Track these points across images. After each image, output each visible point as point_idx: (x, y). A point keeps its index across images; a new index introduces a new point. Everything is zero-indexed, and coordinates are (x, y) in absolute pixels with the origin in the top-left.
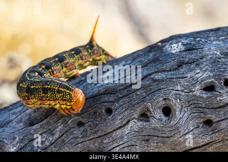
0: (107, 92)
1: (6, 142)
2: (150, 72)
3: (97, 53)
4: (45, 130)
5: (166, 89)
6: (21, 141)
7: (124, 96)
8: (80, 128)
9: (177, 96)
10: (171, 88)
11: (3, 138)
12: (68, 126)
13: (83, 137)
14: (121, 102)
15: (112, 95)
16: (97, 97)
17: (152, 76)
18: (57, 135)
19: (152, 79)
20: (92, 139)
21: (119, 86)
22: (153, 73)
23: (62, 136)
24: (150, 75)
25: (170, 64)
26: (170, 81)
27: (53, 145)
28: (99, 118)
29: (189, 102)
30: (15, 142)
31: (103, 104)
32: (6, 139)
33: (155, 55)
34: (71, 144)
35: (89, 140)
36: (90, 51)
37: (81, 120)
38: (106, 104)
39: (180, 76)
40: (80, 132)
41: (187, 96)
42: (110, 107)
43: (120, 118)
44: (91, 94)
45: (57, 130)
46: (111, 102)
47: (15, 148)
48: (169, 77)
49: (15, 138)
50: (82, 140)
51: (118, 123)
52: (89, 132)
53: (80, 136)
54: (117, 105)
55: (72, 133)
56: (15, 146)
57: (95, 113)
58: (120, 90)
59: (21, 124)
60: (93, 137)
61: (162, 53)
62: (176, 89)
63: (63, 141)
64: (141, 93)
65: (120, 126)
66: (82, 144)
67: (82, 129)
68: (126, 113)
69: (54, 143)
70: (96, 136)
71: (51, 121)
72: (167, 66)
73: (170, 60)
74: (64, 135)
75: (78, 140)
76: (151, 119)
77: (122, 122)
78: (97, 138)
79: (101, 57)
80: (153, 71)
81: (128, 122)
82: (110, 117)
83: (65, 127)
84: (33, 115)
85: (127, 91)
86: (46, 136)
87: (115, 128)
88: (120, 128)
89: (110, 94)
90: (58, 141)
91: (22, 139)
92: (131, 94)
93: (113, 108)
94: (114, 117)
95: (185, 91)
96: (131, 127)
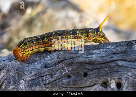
0: (89, 63)
1: (26, 73)
2: (118, 59)
3: (99, 36)
4: (49, 73)
5: (122, 72)
6: (35, 75)
7: (97, 69)
8: (68, 79)
9: (127, 79)
10: (125, 73)
11: (25, 71)
12: (62, 75)
13: (67, 85)
14: (94, 72)
15: (91, 66)
16: (83, 64)
17: (117, 62)
18: (54, 79)
19: (117, 63)
20: (71, 88)
21: (97, 62)
22: (119, 60)
23: (56, 80)
24: (117, 60)
25: (131, 57)
26: (126, 68)
27: (50, 84)
28: (79, 77)
29: (133, 84)
30: (31, 75)
31: (84, 69)
32: (27, 71)
33: (127, 49)
34: (60, 87)
35: (70, 88)
36: (96, 33)
37: (70, 74)
38: (86, 70)
39: (133, 67)
40: (66, 81)
41: (133, 80)
42: (87, 72)
43: (90, 81)
44: (81, 61)
45: (56, 75)
46: (88, 70)
47: (30, 78)
48: (127, 65)
49: (31, 73)
50: (66, 86)
51: (88, 83)
52: (71, 83)
53: (65, 84)
54: (91, 73)
55: (62, 80)
56: (30, 77)
57: (78, 73)
58: (97, 64)
59: (40, 65)
60: (72, 87)
61: (131, 49)
62: (128, 74)
63: (56, 83)
64: (107, 70)
65: (89, 85)
66: (66, 88)
67: (68, 80)
68: (94, 79)
69: (51, 83)
70: (74, 87)
71: (54, 69)
72: (129, 58)
73: (133, 55)
74: (58, 80)
75: (64, 86)
76: (108, 87)
77: (91, 84)
78: (74, 88)
79: (101, 39)
80: (120, 59)
81: (94, 85)
82: (85, 78)
83: (60, 75)
84: (48, 62)
85: (100, 66)
86: (48, 77)
87: (86, 86)
88: (89, 87)
89: (91, 64)
90: (53, 83)
91: (36, 74)
92: (101, 68)
93: (88, 73)
94: (87, 79)
95: (133, 77)
96: (95, 88)
